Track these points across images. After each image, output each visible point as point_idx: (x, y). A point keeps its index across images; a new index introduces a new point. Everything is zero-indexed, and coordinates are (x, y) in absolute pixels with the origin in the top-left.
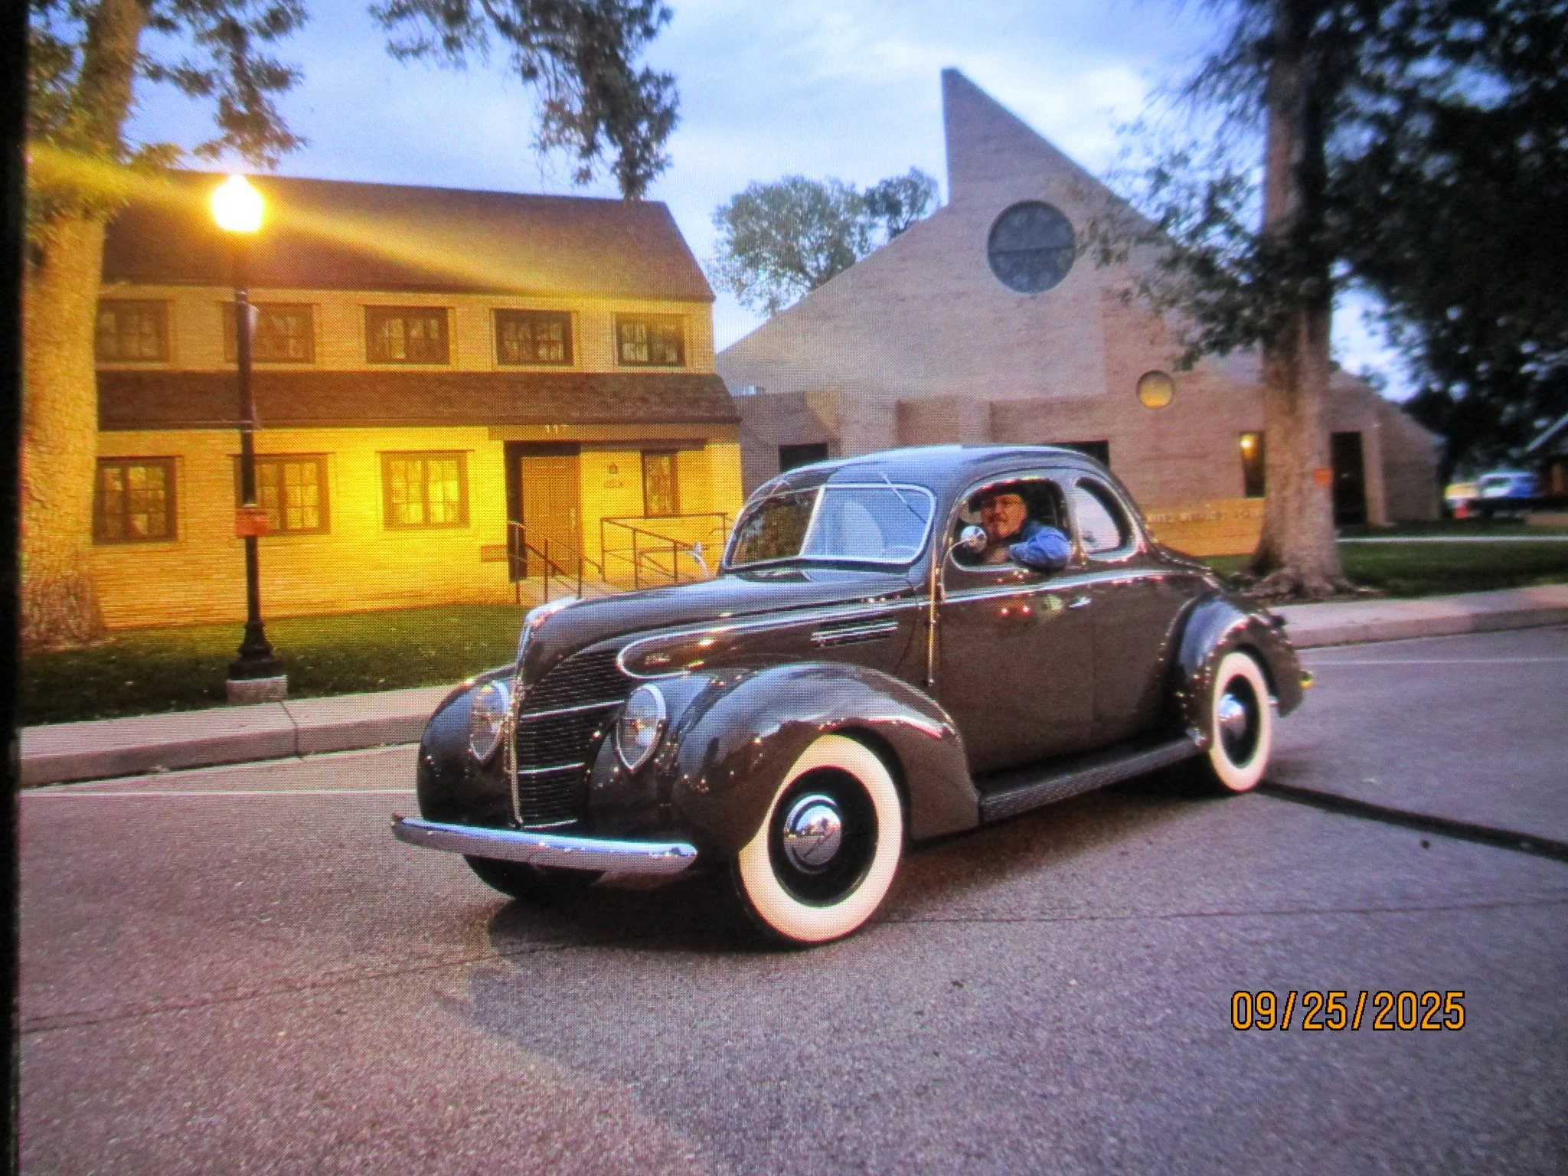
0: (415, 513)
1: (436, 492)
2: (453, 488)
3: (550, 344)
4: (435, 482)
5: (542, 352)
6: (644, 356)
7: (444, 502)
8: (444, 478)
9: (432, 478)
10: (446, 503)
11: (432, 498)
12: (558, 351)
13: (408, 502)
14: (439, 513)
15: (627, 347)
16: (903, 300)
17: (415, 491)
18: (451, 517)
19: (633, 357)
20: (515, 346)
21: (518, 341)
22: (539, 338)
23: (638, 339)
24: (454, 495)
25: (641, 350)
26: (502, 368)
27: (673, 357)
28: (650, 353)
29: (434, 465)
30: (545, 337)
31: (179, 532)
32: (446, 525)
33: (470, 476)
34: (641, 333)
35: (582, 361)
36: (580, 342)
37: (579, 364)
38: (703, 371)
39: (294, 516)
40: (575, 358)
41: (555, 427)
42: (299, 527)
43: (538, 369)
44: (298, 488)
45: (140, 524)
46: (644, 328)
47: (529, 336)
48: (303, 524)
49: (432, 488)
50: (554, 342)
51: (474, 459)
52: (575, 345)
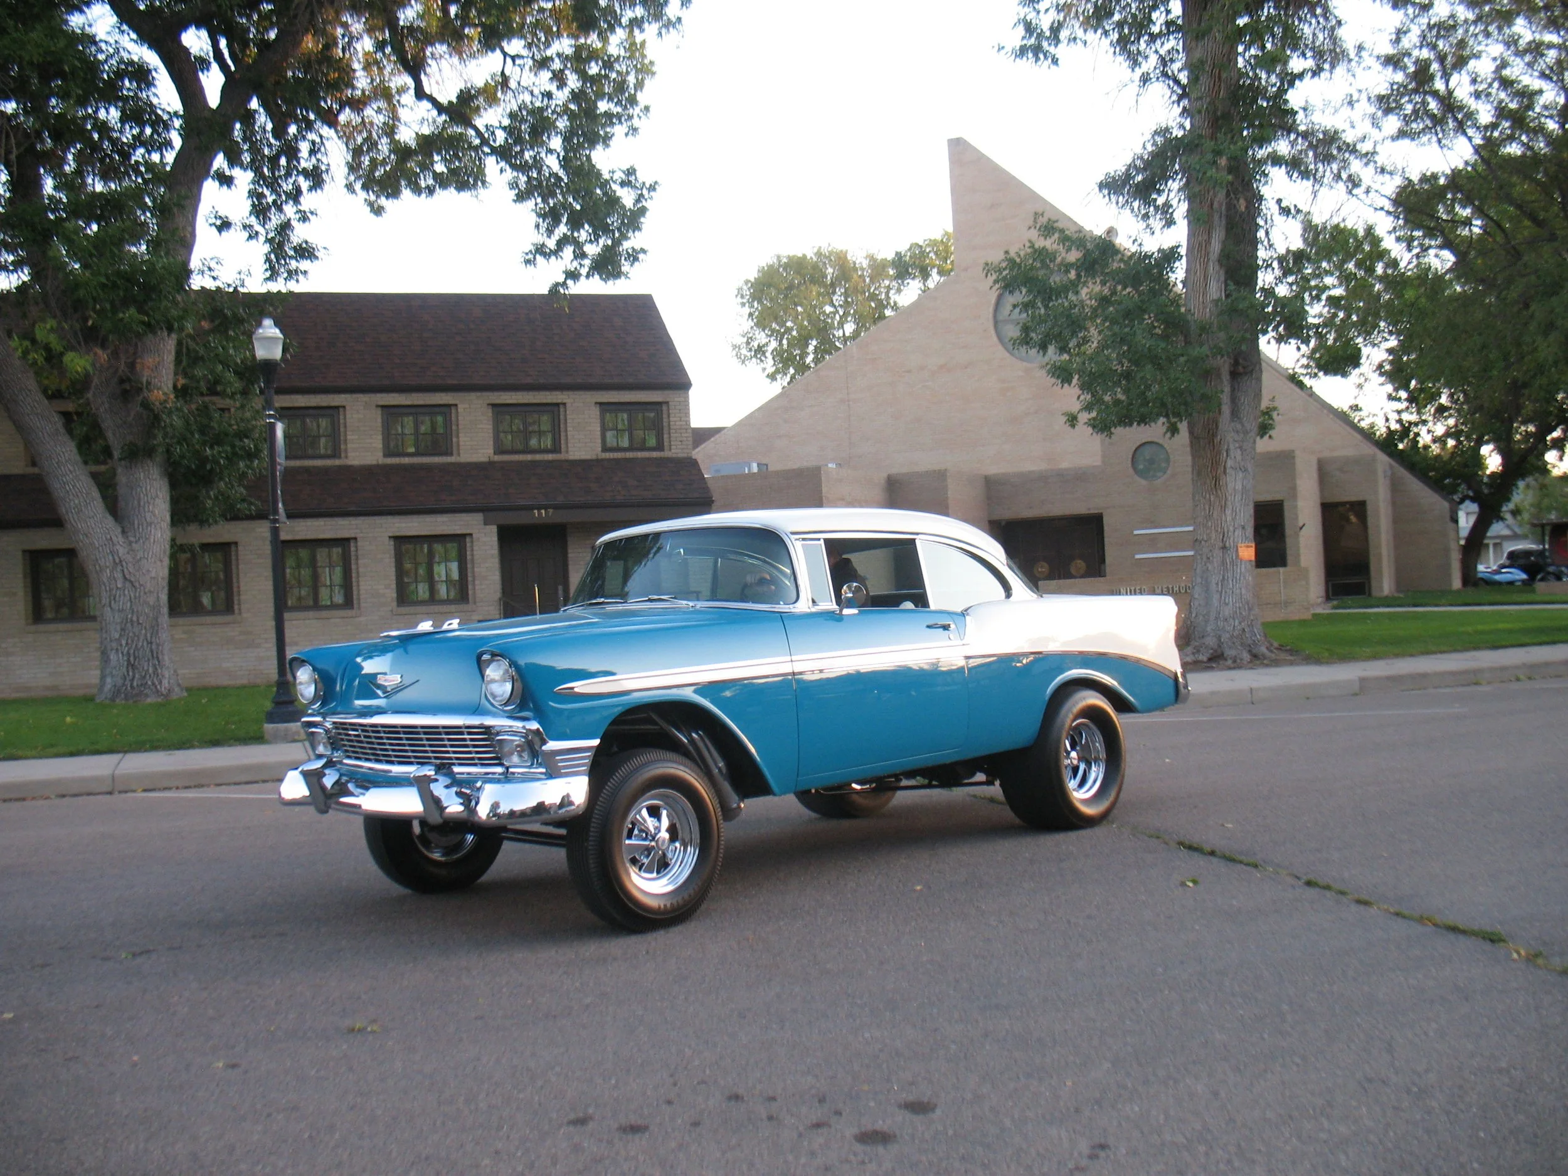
0: (422, 590)
1: (440, 571)
2: (454, 566)
3: (540, 433)
4: (439, 563)
5: (533, 442)
6: (625, 443)
7: (446, 581)
8: (447, 560)
9: (437, 559)
10: (449, 581)
11: (436, 578)
12: (548, 442)
13: (416, 581)
14: (443, 591)
15: (609, 434)
16: (909, 371)
17: (421, 571)
18: (452, 594)
19: (615, 444)
20: (510, 437)
21: (512, 432)
22: (531, 429)
23: (620, 427)
24: (455, 576)
25: (622, 437)
26: (497, 458)
27: (652, 442)
28: (631, 439)
29: (438, 548)
30: (536, 428)
31: (236, 607)
32: (448, 602)
33: (469, 557)
34: (623, 420)
35: (570, 449)
36: (566, 431)
37: (567, 452)
38: (681, 455)
39: (324, 593)
40: (563, 446)
41: (543, 511)
42: (329, 603)
43: (529, 457)
44: (327, 569)
45: (206, 599)
46: (625, 416)
47: (521, 427)
48: (332, 602)
49: (436, 568)
50: (544, 432)
51: (472, 542)
52: (563, 434)
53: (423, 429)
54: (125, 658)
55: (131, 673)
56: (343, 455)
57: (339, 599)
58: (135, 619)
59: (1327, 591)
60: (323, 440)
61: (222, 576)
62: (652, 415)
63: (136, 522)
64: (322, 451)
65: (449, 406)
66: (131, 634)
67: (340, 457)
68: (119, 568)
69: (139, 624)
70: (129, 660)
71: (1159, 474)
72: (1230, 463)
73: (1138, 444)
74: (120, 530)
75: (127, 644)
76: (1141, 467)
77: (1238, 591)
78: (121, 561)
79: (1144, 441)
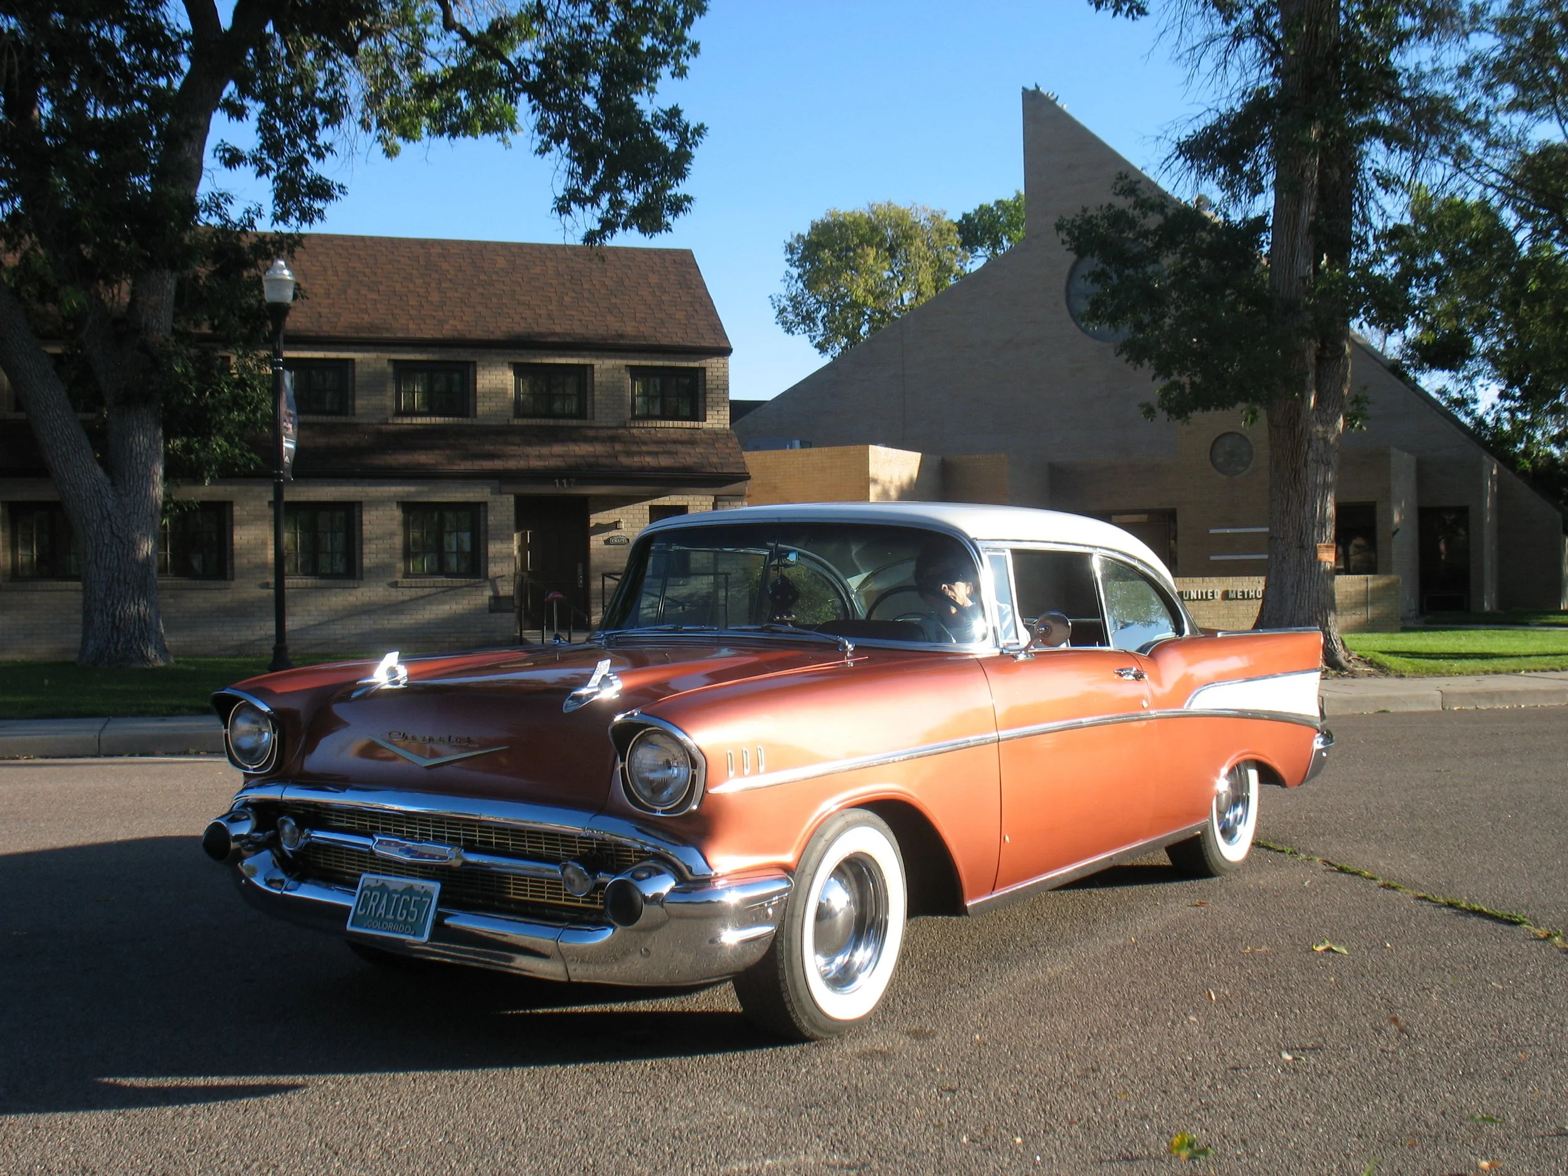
0: (431, 562)
1: (451, 542)
2: (466, 537)
3: (565, 397)
4: (450, 533)
5: (557, 406)
6: (657, 411)
7: (457, 553)
8: (458, 529)
9: (448, 528)
10: (460, 552)
11: (447, 549)
12: (572, 406)
13: (425, 552)
14: (453, 562)
15: (640, 401)
16: (971, 346)
17: (431, 541)
18: (463, 566)
19: (645, 412)
20: (531, 400)
21: (534, 394)
22: (554, 391)
23: (652, 392)
24: (467, 547)
25: (653, 403)
26: (516, 422)
27: (686, 411)
28: (663, 406)
29: (449, 515)
30: (560, 390)
31: (229, 572)
32: (458, 575)
33: (482, 528)
34: (655, 386)
35: (596, 415)
36: (593, 395)
37: (593, 418)
38: (717, 426)
39: (324, 561)
40: (589, 411)
41: (565, 481)
42: (329, 571)
43: (551, 422)
44: (329, 534)
45: (196, 562)
46: (658, 381)
47: (544, 389)
48: (332, 569)
49: (446, 538)
50: (570, 395)
51: (486, 512)
52: (589, 398)
53: (437, 387)
54: (110, 620)
55: (115, 636)
56: (350, 412)
57: (340, 567)
58: (122, 577)
59: (1421, 605)
60: (329, 395)
61: (215, 538)
62: (687, 381)
63: (127, 474)
64: (328, 407)
65: (467, 363)
66: (117, 594)
67: (346, 414)
68: (107, 523)
69: (126, 583)
70: (113, 622)
71: (1240, 469)
72: (1311, 456)
73: (1218, 435)
74: (109, 482)
75: (113, 604)
76: (1220, 460)
77: (1315, 595)
78: (109, 515)
79: (1225, 431)
